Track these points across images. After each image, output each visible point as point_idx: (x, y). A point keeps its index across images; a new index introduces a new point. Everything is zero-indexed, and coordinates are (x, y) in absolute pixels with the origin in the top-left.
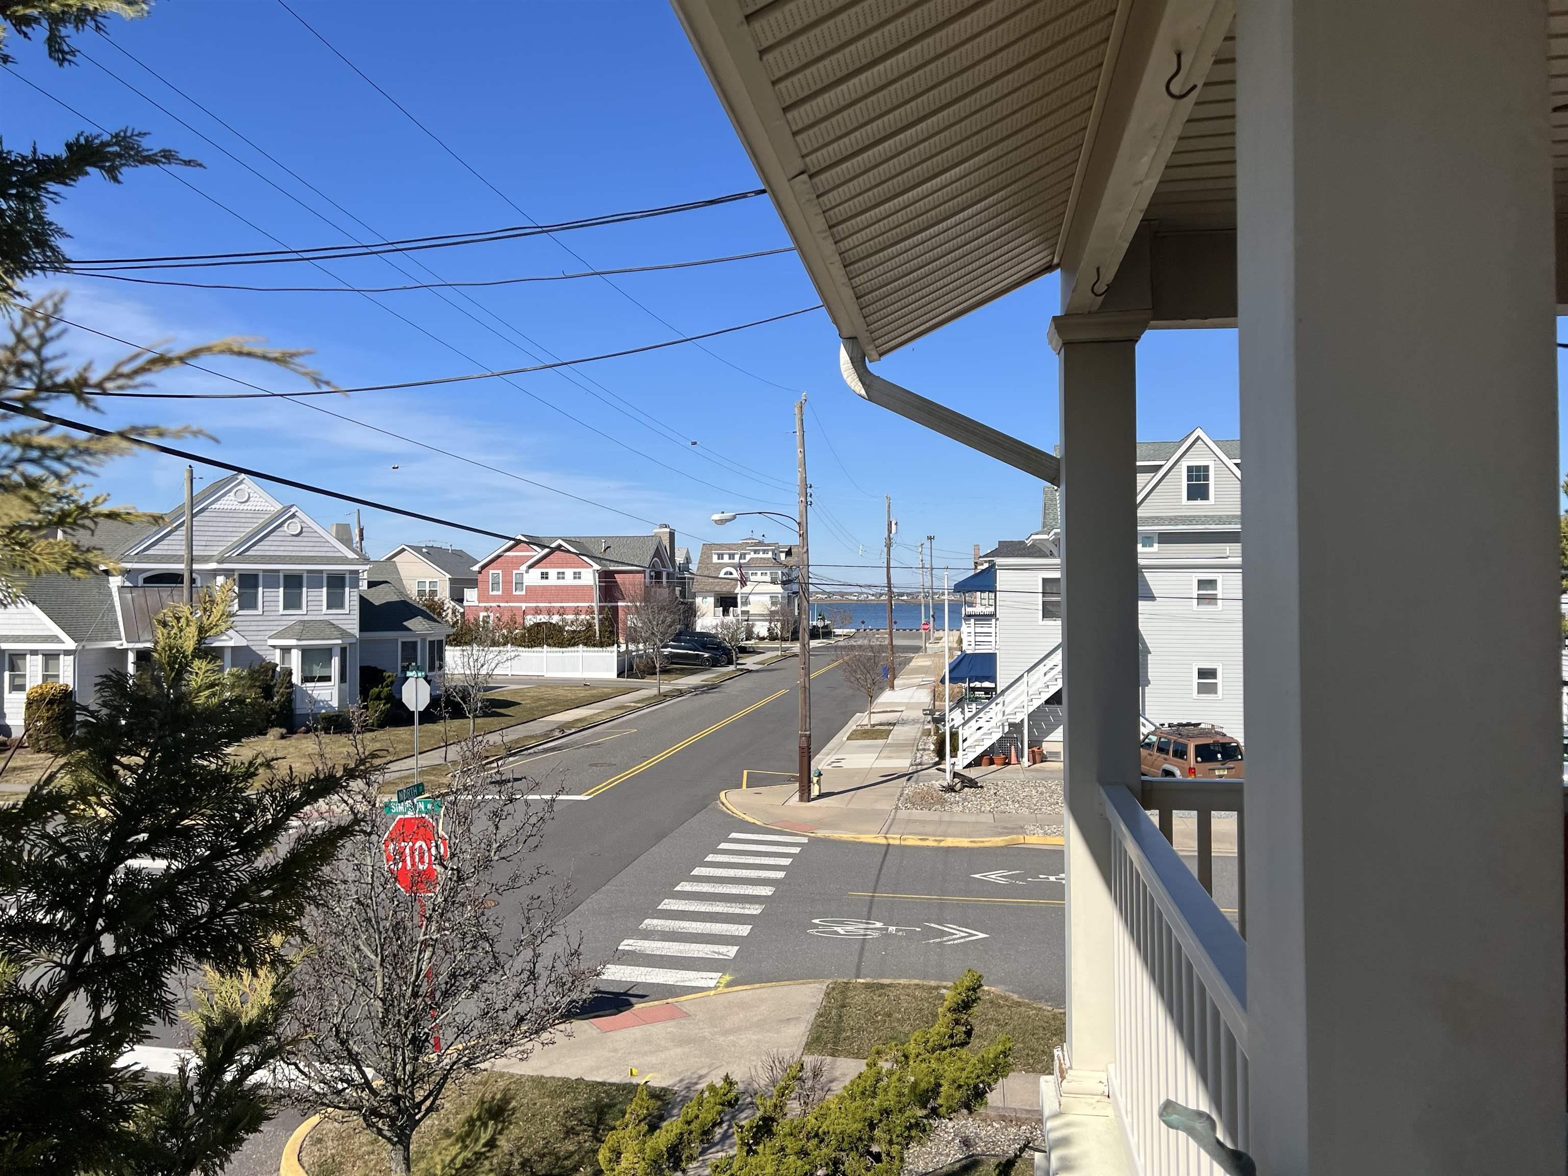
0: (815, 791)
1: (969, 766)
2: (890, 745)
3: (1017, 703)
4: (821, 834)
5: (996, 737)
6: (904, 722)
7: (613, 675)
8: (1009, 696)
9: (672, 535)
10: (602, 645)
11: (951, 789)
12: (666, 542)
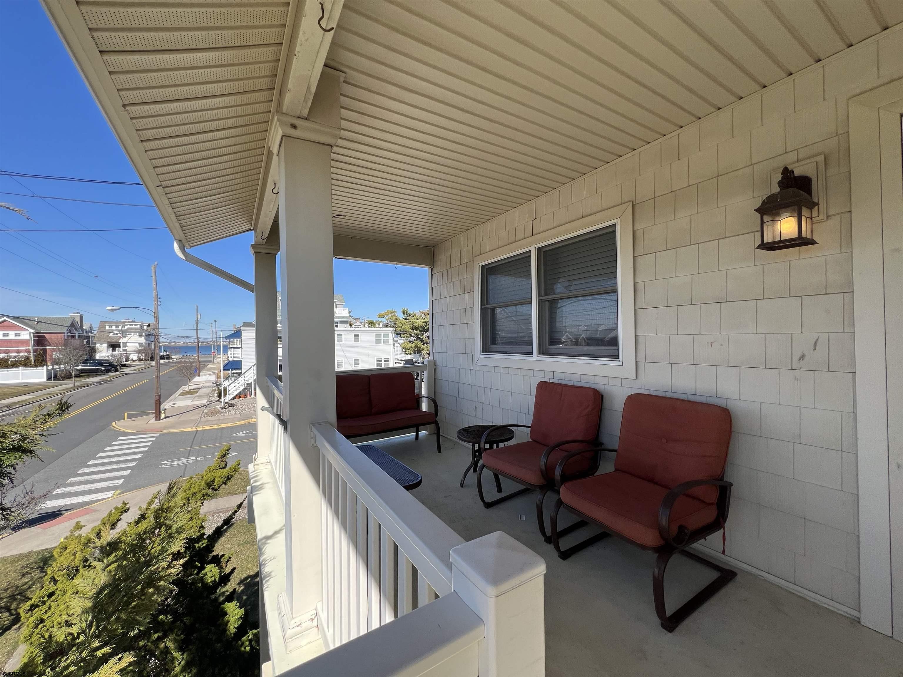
0: (163, 416)
1: (232, 399)
2: (198, 396)
3: (249, 377)
4: (165, 431)
5: (242, 388)
6: (204, 388)
7: (44, 380)
8: (246, 375)
9: (81, 318)
10: (36, 366)
11: (224, 408)
12: (78, 320)
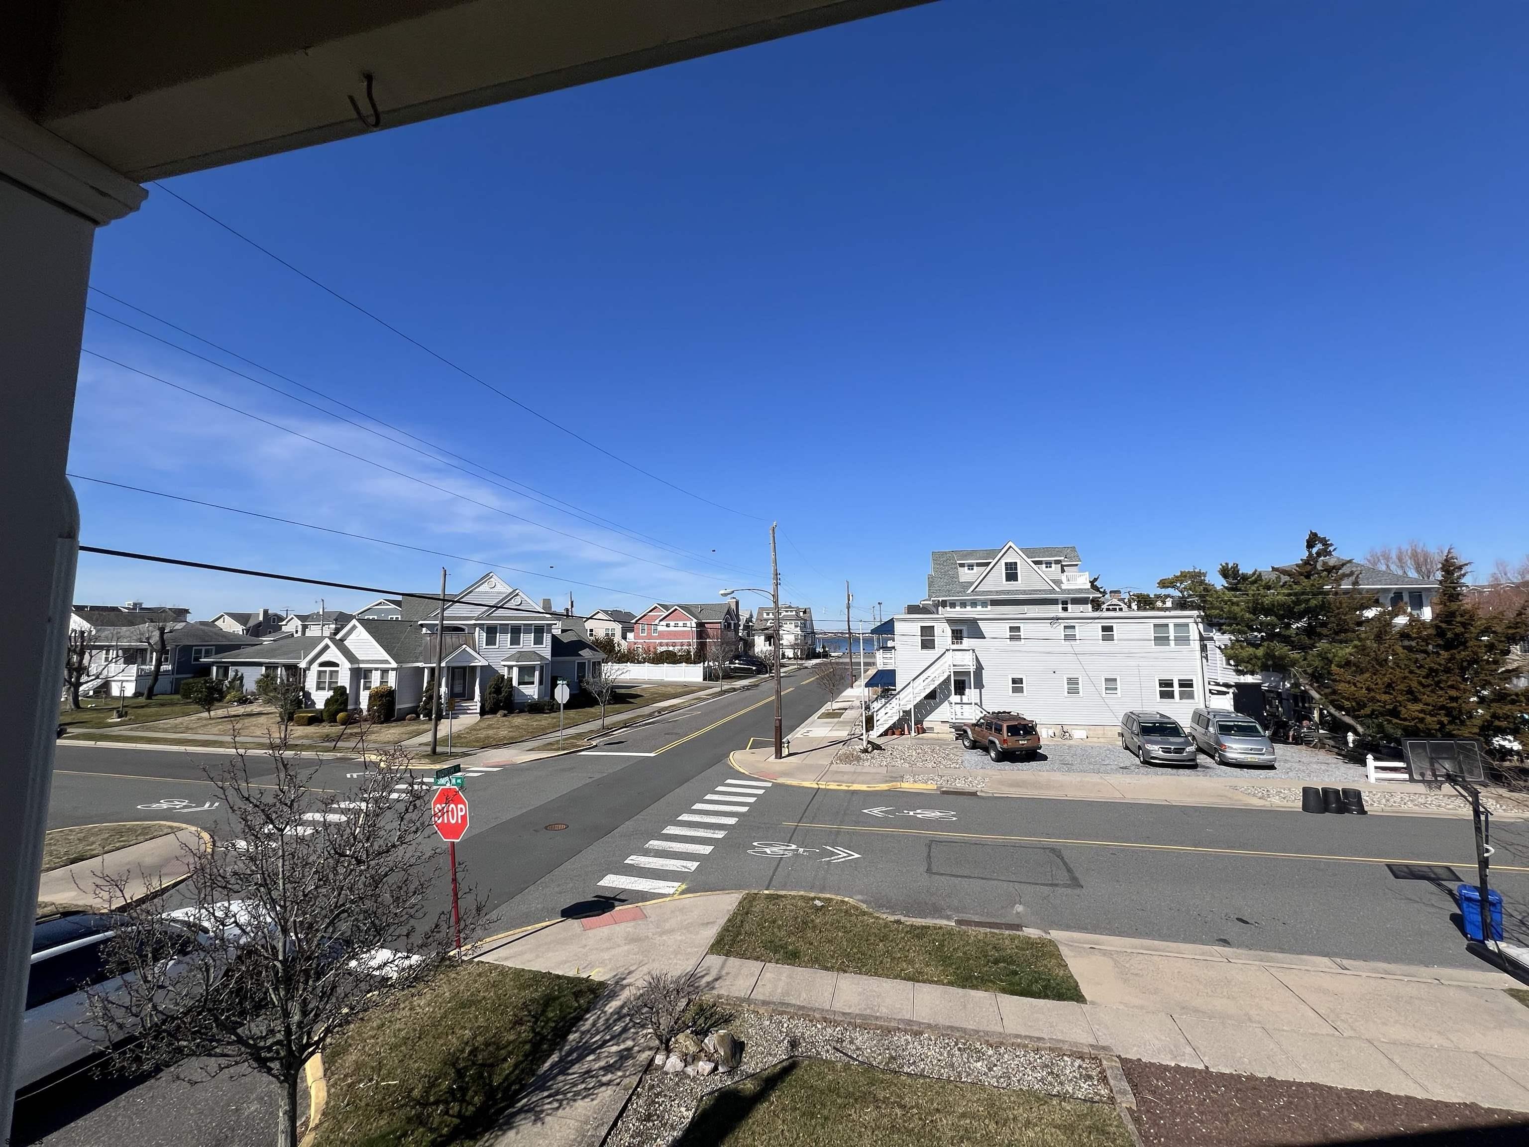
0: (785, 752)
1: (881, 735)
2: (841, 722)
3: (907, 699)
4: (780, 781)
5: (896, 718)
6: (851, 708)
7: (701, 679)
8: (902, 695)
9: (737, 603)
10: (695, 663)
11: (865, 751)
12: (733, 607)
